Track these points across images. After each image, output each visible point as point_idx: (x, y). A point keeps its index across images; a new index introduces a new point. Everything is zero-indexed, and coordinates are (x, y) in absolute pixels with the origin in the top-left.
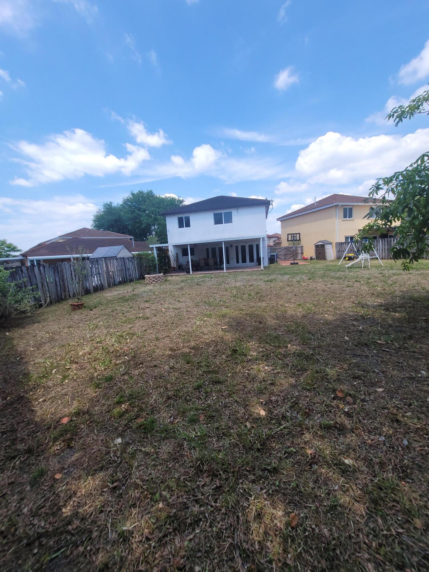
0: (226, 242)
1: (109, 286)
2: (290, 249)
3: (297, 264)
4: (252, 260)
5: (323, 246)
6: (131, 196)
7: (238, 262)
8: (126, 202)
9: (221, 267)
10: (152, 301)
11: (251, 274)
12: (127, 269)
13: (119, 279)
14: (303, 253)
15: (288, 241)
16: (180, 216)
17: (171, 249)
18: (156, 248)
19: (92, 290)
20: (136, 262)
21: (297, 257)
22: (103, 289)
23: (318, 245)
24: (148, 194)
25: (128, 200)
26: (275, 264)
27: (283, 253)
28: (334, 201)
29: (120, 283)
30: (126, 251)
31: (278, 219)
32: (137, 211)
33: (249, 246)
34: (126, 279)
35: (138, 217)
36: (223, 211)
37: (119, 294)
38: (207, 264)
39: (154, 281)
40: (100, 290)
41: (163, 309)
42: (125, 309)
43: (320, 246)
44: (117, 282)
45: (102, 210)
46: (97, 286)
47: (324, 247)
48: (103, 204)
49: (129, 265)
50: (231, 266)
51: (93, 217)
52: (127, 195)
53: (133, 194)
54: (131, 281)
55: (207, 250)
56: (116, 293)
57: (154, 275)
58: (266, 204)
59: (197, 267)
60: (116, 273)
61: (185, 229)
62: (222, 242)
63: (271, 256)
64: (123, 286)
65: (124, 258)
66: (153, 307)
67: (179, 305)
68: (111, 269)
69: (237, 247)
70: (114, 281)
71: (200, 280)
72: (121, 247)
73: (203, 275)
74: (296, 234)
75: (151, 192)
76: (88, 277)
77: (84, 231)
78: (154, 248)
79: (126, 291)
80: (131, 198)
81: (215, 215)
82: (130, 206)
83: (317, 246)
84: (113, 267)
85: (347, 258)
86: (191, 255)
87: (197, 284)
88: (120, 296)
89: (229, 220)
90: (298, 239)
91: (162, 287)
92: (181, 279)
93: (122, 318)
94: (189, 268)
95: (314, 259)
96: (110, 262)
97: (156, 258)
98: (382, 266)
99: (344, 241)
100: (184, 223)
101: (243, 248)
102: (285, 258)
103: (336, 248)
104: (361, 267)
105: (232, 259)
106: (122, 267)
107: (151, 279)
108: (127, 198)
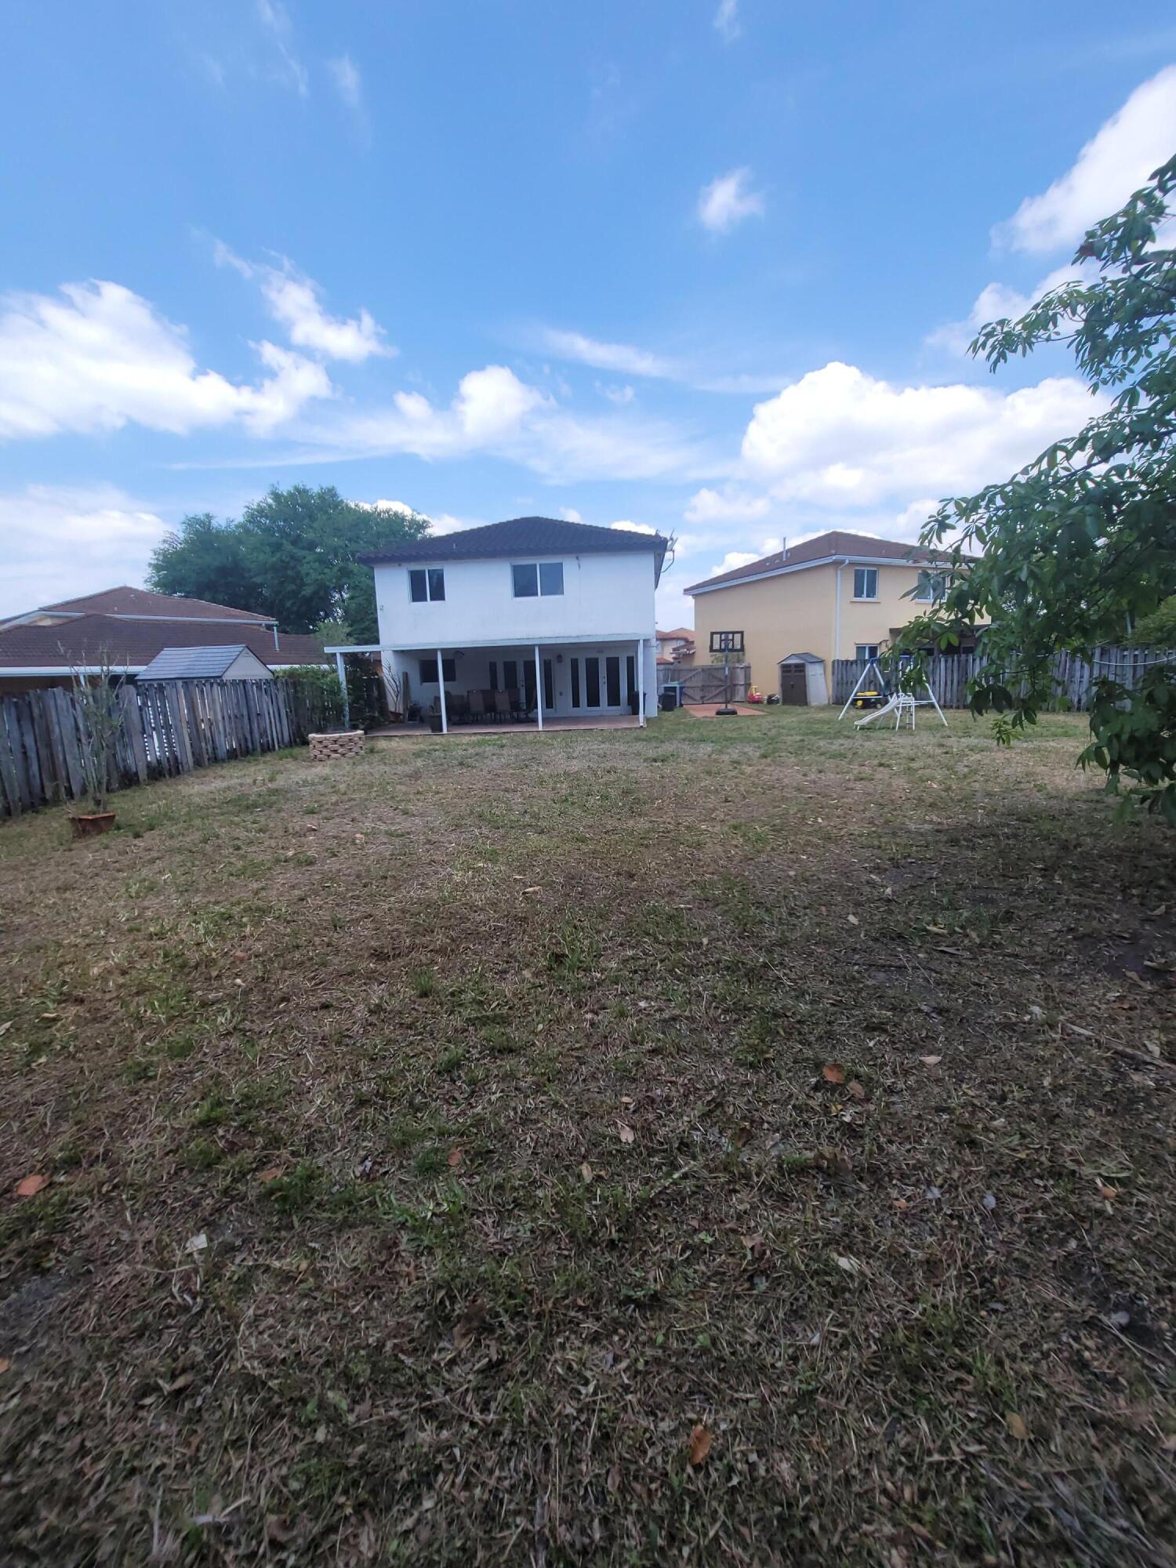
0: (544, 648)
1: (198, 763)
2: (716, 674)
3: (734, 713)
4: (614, 700)
5: (800, 668)
6: (270, 501)
7: (576, 704)
8: (256, 515)
9: (530, 715)
10: (327, 810)
11: (611, 738)
12: (254, 716)
13: (226, 743)
14: (750, 685)
15: (712, 650)
16: (416, 567)
17: (388, 661)
18: (344, 655)
19: (143, 775)
20: (281, 696)
21: (733, 695)
22: (178, 773)
23: (789, 666)
24: (321, 496)
25: (261, 511)
26: (677, 711)
27: (697, 682)
28: (833, 552)
29: (232, 755)
30: (253, 660)
31: (687, 591)
32: (288, 546)
33: (608, 659)
34: (250, 745)
35: (292, 564)
36: (538, 561)
37: (229, 788)
38: (491, 708)
39: (335, 751)
40: (170, 775)
41: (358, 835)
42: (243, 834)
43: (793, 669)
44: (222, 753)
45: (182, 536)
46: (159, 762)
47: (803, 671)
48: (183, 518)
49: (263, 704)
50: (557, 715)
51: (151, 555)
52: (259, 497)
53: (277, 496)
54: (267, 749)
55: (493, 667)
56: (218, 784)
57: (337, 735)
58: (656, 547)
59: (462, 715)
60: (221, 725)
61: (429, 604)
62: (534, 646)
63: (666, 689)
64: (240, 766)
65: (244, 682)
66: (330, 828)
67: (403, 824)
68: (204, 713)
69: (575, 664)
70: (214, 749)
71: (471, 751)
72: (239, 648)
73: (480, 737)
74: (733, 633)
75: (332, 492)
76: (130, 737)
77: (121, 596)
78: (338, 656)
79: (249, 781)
80: (270, 506)
81: (516, 570)
82: (267, 530)
83: (786, 669)
84: (212, 708)
85: (860, 703)
86: (445, 680)
87: (461, 764)
88: (230, 795)
89: (555, 586)
90: (739, 647)
91: (359, 769)
92: (417, 747)
93: (233, 860)
94: (440, 717)
95: (777, 701)
96: (202, 692)
97: (344, 685)
98: (943, 725)
99: (852, 656)
100: (428, 588)
101: (592, 665)
102: (702, 698)
103: (833, 673)
104: (894, 728)
105: (561, 694)
106: (239, 708)
107: (326, 747)
108: (259, 505)
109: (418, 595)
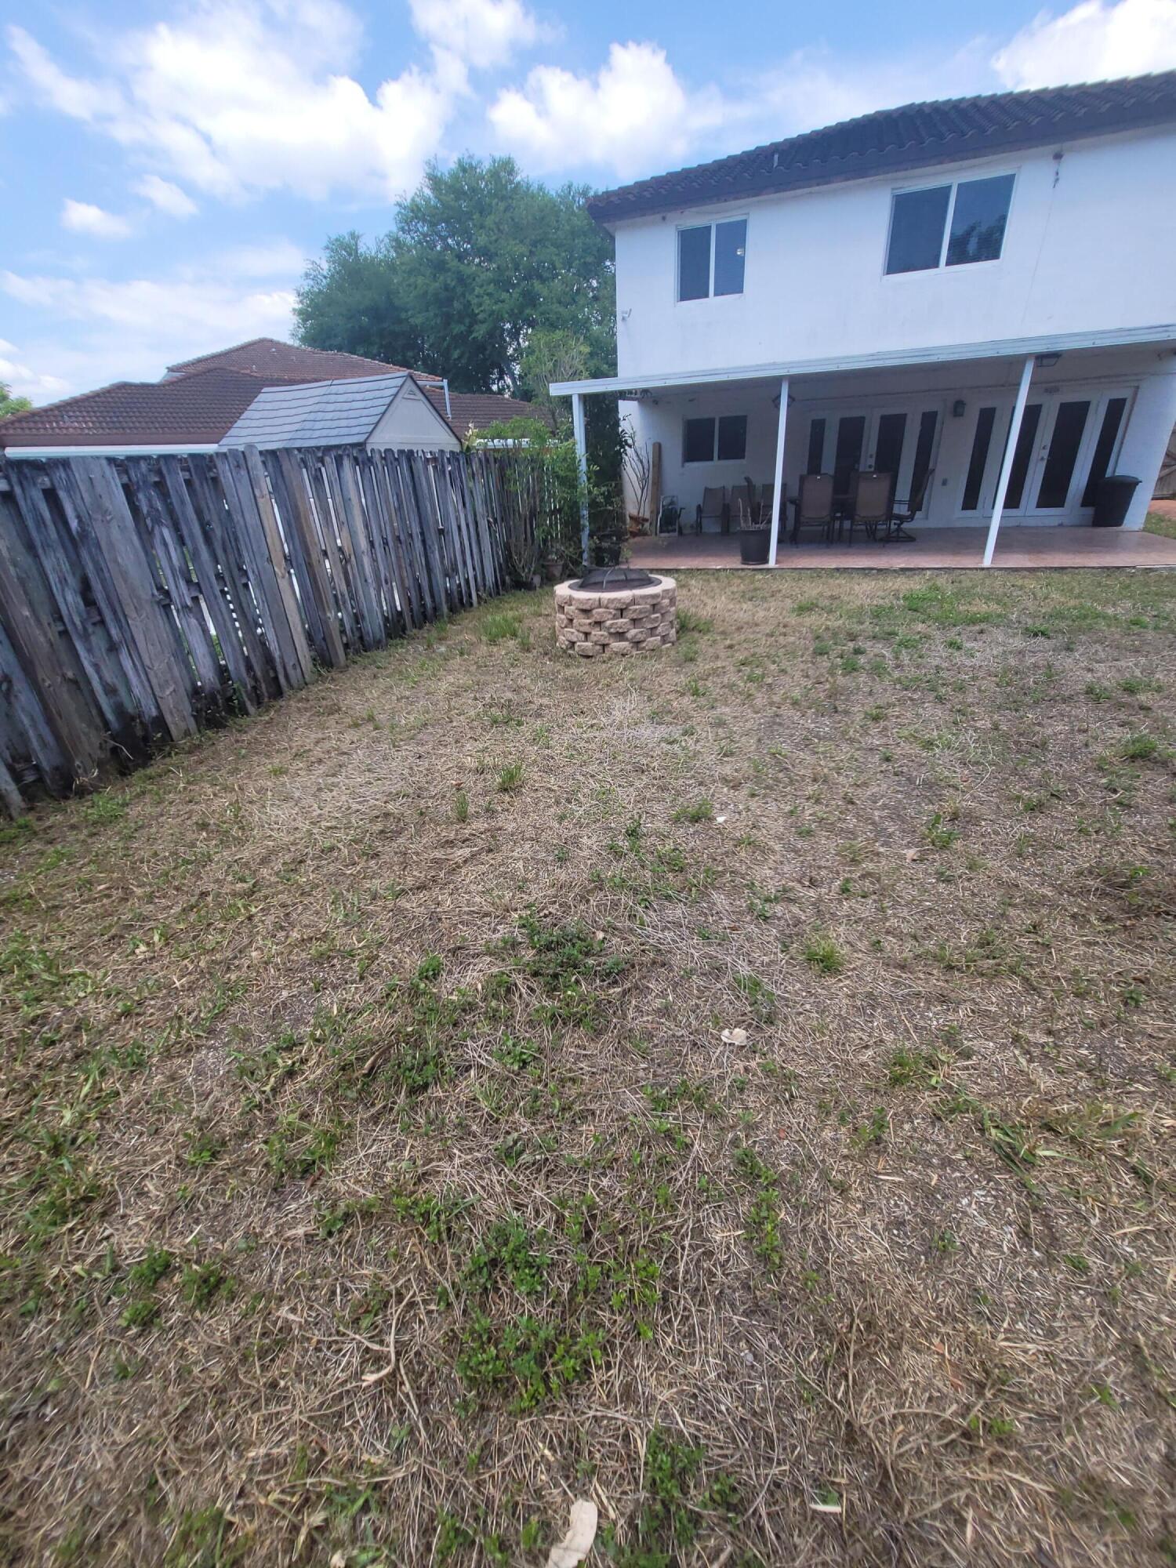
1: (324, 660)
6: (427, 192)
7: (970, 502)
8: (410, 218)
12: (431, 535)
13: (382, 602)
17: (631, 415)
18: (586, 399)
19: (179, 717)
20: (479, 492)
22: (278, 693)
24: (494, 175)
25: (415, 209)
29: (396, 628)
30: (421, 408)
34: (427, 599)
35: (459, 290)
36: (956, 178)
39: (620, 636)
40: (259, 703)
44: (374, 625)
45: (326, 267)
46: (222, 672)
51: (295, 296)
53: (435, 181)
54: (459, 603)
55: (818, 430)
57: (622, 593)
60: (366, 561)
61: (713, 304)
62: (1023, 357)
65: (410, 455)
68: (326, 534)
70: (358, 618)
72: (392, 379)
77: (261, 352)
78: (575, 401)
80: (427, 199)
81: (902, 205)
82: (425, 241)
96: (317, 479)
97: (583, 467)
100: (713, 268)
105: (944, 483)
106: (402, 519)
107: (598, 624)
108: (413, 200)
109: (692, 286)
